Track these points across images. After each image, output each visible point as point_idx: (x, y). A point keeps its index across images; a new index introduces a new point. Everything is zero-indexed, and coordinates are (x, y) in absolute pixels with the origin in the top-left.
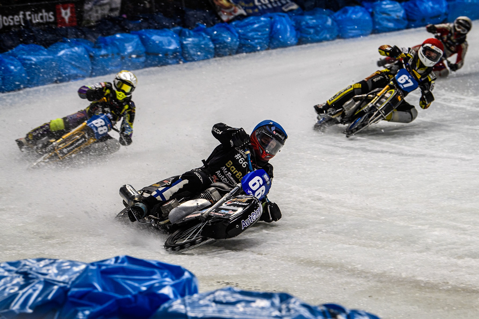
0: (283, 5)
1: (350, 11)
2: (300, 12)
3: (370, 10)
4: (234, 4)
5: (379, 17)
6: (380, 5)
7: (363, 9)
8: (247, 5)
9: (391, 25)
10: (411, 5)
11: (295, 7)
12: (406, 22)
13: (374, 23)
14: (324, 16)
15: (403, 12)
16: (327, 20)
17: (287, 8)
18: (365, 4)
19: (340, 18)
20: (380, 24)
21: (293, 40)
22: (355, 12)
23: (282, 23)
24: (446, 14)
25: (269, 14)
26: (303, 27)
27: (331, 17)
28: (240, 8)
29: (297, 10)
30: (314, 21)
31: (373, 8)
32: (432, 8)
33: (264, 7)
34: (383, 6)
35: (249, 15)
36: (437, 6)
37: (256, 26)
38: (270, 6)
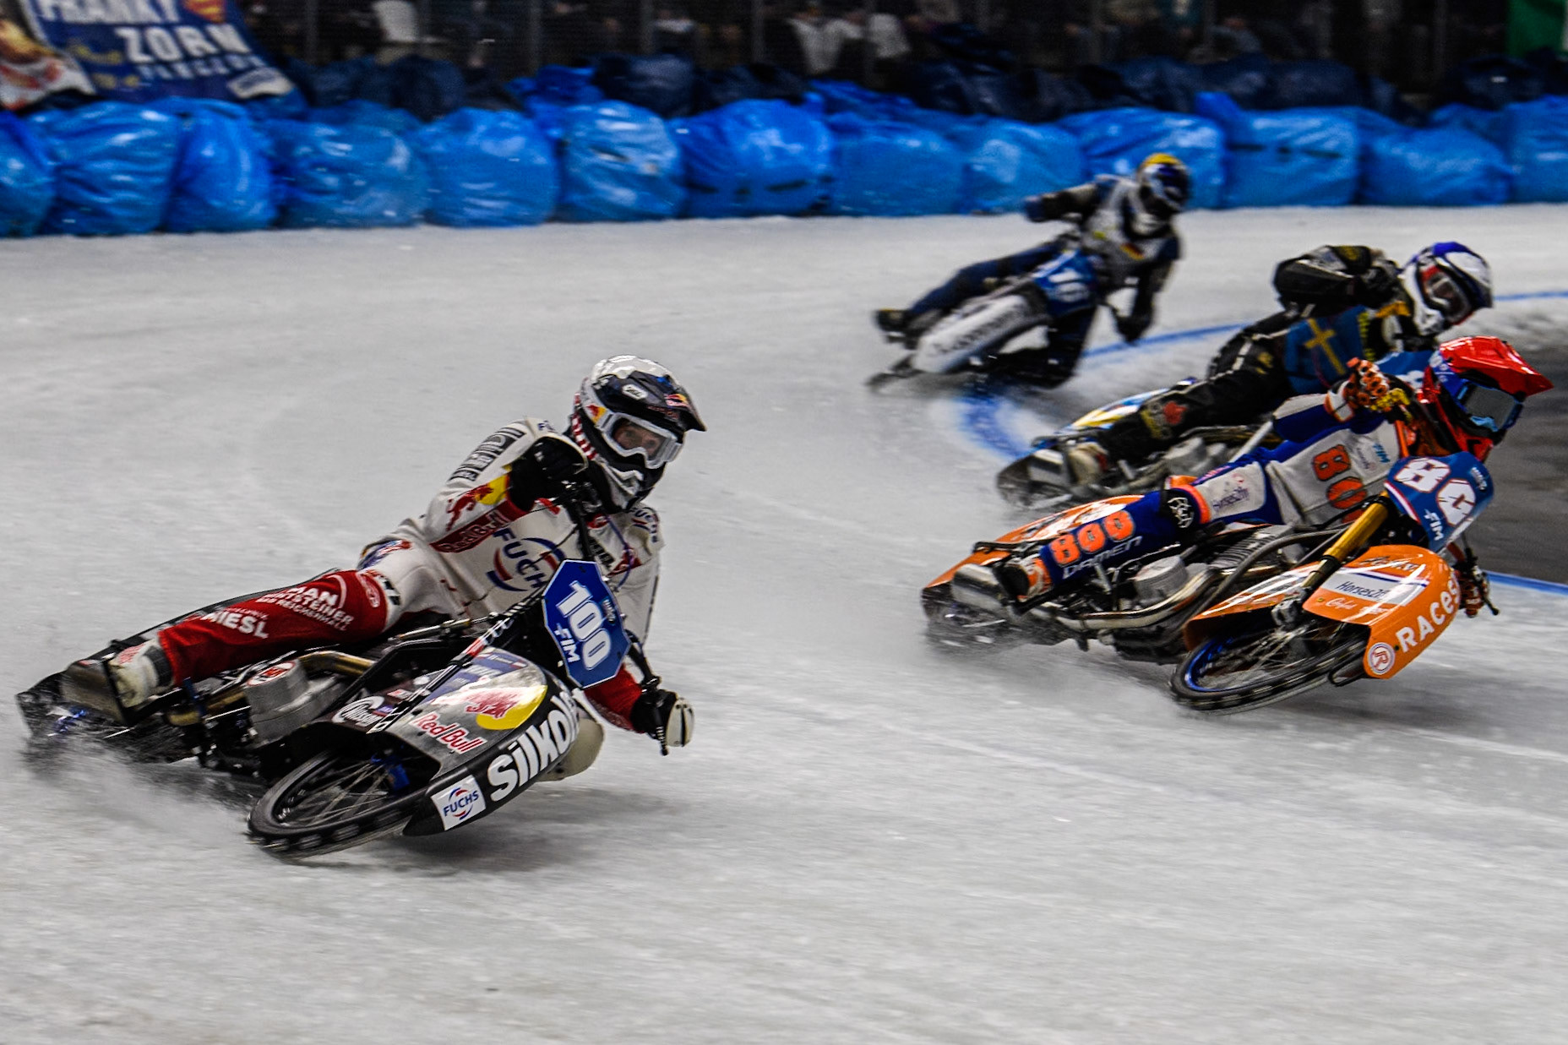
0: (235, 73)
1: (481, 128)
2: (293, 109)
3: (555, 133)
4: (48, 49)
5: (587, 160)
6: (591, 118)
7: (528, 123)
8: (96, 58)
9: (624, 195)
10: (706, 132)
11: (277, 85)
12: (679, 193)
13: (567, 182)
14: (385, 133)
15: (671, 154)
16: (390, 152)
17: (248, 84)
18: (540, 107)
19: (439, 147)
20: (585, 189)
21: (258, 209)
22: (497, 134)
23: (223, 140)
24: (826, 180)
25: (177, 100)
26: (303, 164)
27: (407, 140)
28: (70, 67)
29: (287, 99)
30: (345, 147)
31: (566, 124)
32: (779, 152)
33: (165, 74)
34: (603, 124)
35: (102, 96)
36: (795, 148)
37: (125, 138)
38: (183, 71)
